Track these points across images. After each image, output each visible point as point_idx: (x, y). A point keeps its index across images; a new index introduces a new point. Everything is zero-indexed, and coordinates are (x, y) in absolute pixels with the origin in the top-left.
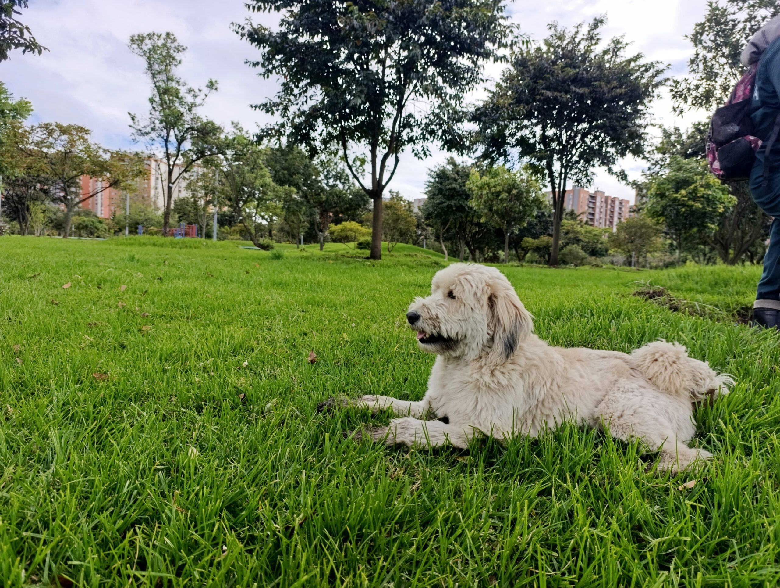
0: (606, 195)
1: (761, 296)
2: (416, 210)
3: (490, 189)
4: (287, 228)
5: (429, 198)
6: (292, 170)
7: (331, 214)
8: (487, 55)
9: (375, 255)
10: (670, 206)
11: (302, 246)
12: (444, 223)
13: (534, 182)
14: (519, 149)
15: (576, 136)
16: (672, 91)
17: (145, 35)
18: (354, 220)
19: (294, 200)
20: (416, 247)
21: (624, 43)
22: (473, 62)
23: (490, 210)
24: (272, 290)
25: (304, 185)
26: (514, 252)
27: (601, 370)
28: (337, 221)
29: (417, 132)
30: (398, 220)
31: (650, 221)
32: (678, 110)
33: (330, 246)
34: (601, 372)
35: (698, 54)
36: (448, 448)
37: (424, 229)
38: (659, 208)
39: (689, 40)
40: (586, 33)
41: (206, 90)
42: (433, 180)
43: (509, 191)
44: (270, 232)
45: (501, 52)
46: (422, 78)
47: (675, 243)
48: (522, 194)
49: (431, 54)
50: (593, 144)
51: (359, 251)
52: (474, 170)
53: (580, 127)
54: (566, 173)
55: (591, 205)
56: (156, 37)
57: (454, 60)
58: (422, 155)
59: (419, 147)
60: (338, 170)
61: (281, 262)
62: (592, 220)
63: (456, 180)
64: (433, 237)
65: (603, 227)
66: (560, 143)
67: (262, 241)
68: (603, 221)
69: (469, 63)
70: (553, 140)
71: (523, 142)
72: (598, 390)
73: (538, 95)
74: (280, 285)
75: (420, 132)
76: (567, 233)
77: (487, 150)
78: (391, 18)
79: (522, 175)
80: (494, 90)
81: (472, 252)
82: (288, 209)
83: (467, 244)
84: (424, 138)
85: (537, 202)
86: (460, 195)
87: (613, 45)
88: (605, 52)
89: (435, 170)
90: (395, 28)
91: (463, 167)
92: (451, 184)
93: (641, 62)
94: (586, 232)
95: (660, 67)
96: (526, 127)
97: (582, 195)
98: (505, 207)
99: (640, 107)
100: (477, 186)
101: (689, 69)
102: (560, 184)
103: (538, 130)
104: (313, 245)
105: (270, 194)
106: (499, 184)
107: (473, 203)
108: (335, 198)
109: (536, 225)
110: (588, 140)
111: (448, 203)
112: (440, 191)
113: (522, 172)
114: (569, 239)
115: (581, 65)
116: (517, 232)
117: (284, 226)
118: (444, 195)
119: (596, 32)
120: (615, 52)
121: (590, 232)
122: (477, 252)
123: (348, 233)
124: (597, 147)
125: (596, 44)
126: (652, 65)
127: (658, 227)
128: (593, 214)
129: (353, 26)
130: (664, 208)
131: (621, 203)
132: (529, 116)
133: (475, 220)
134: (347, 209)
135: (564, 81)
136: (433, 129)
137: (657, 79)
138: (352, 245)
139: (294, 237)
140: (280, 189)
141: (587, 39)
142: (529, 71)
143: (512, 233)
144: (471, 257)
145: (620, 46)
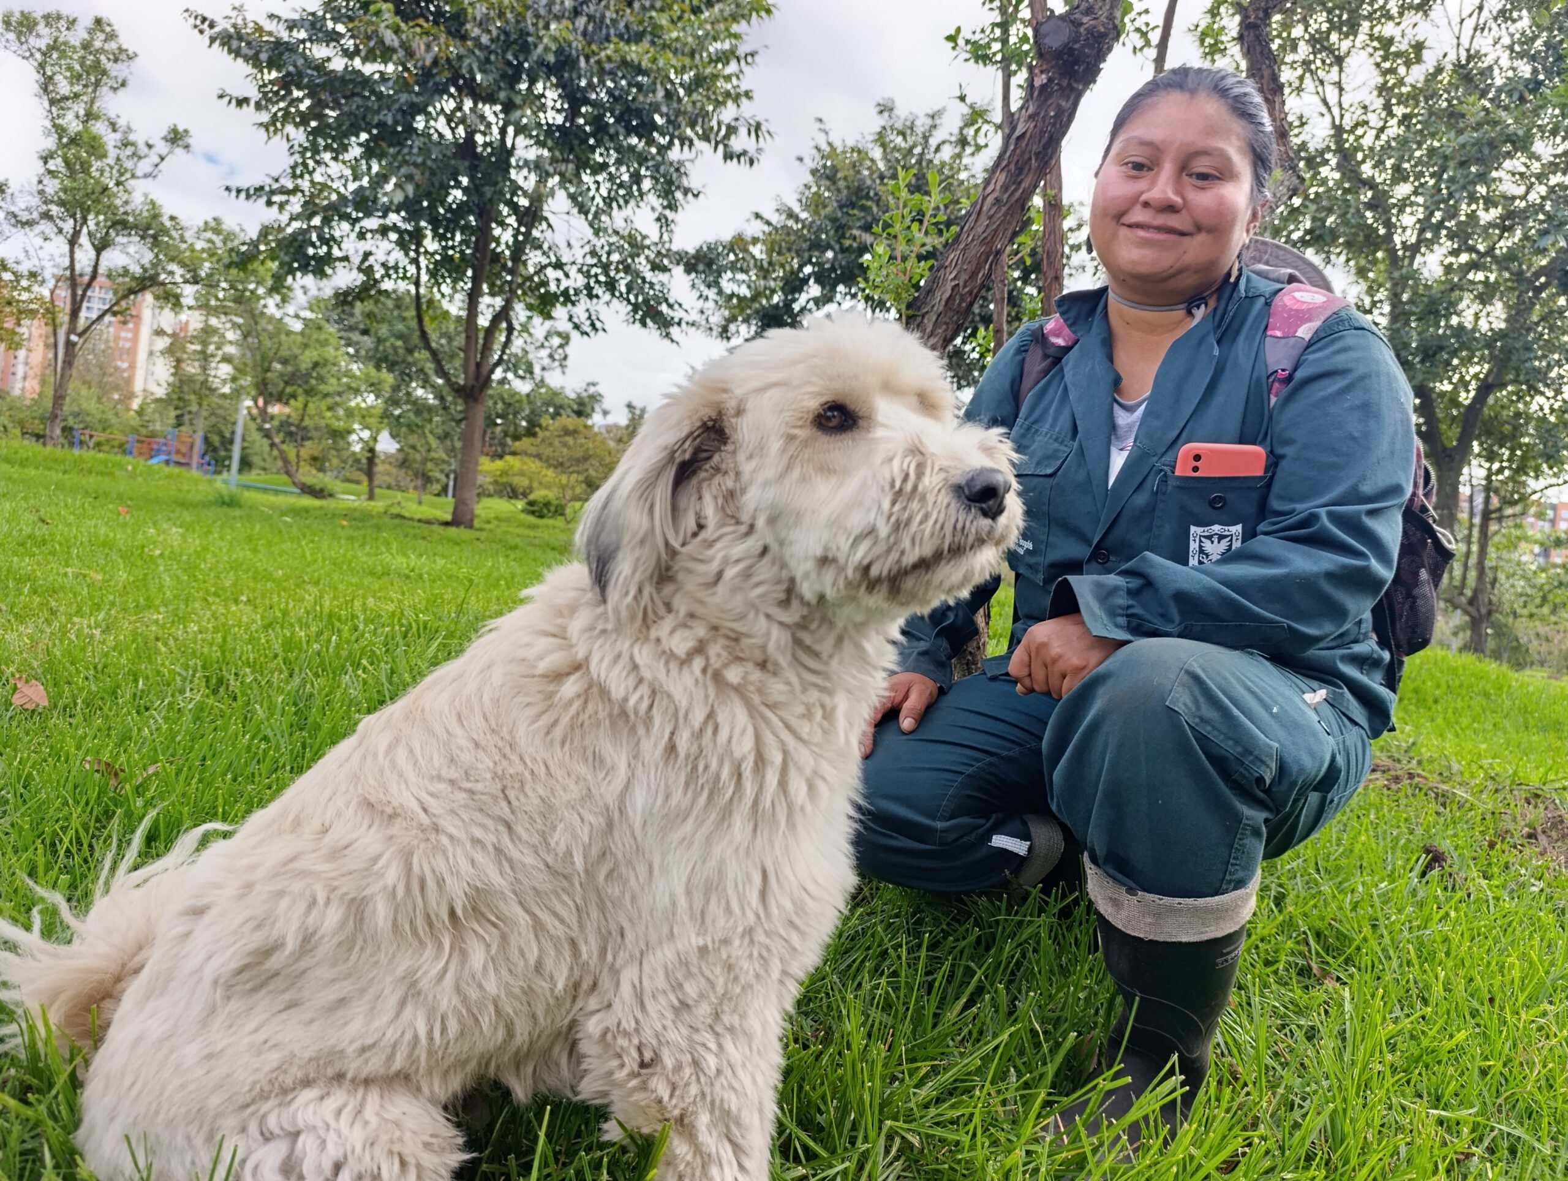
9: (459, 520)
17: (38, 15)
28: (493, 454)
29: (575, 280)
40: (956, 131)
41: (162, 147)
56: (63, 24)
58: (587, 328)
59: (580, 311)
75: (581, 281)
80: (776, 219)
84: (591, 294)
108: (500, 406)
123: (516, 480)
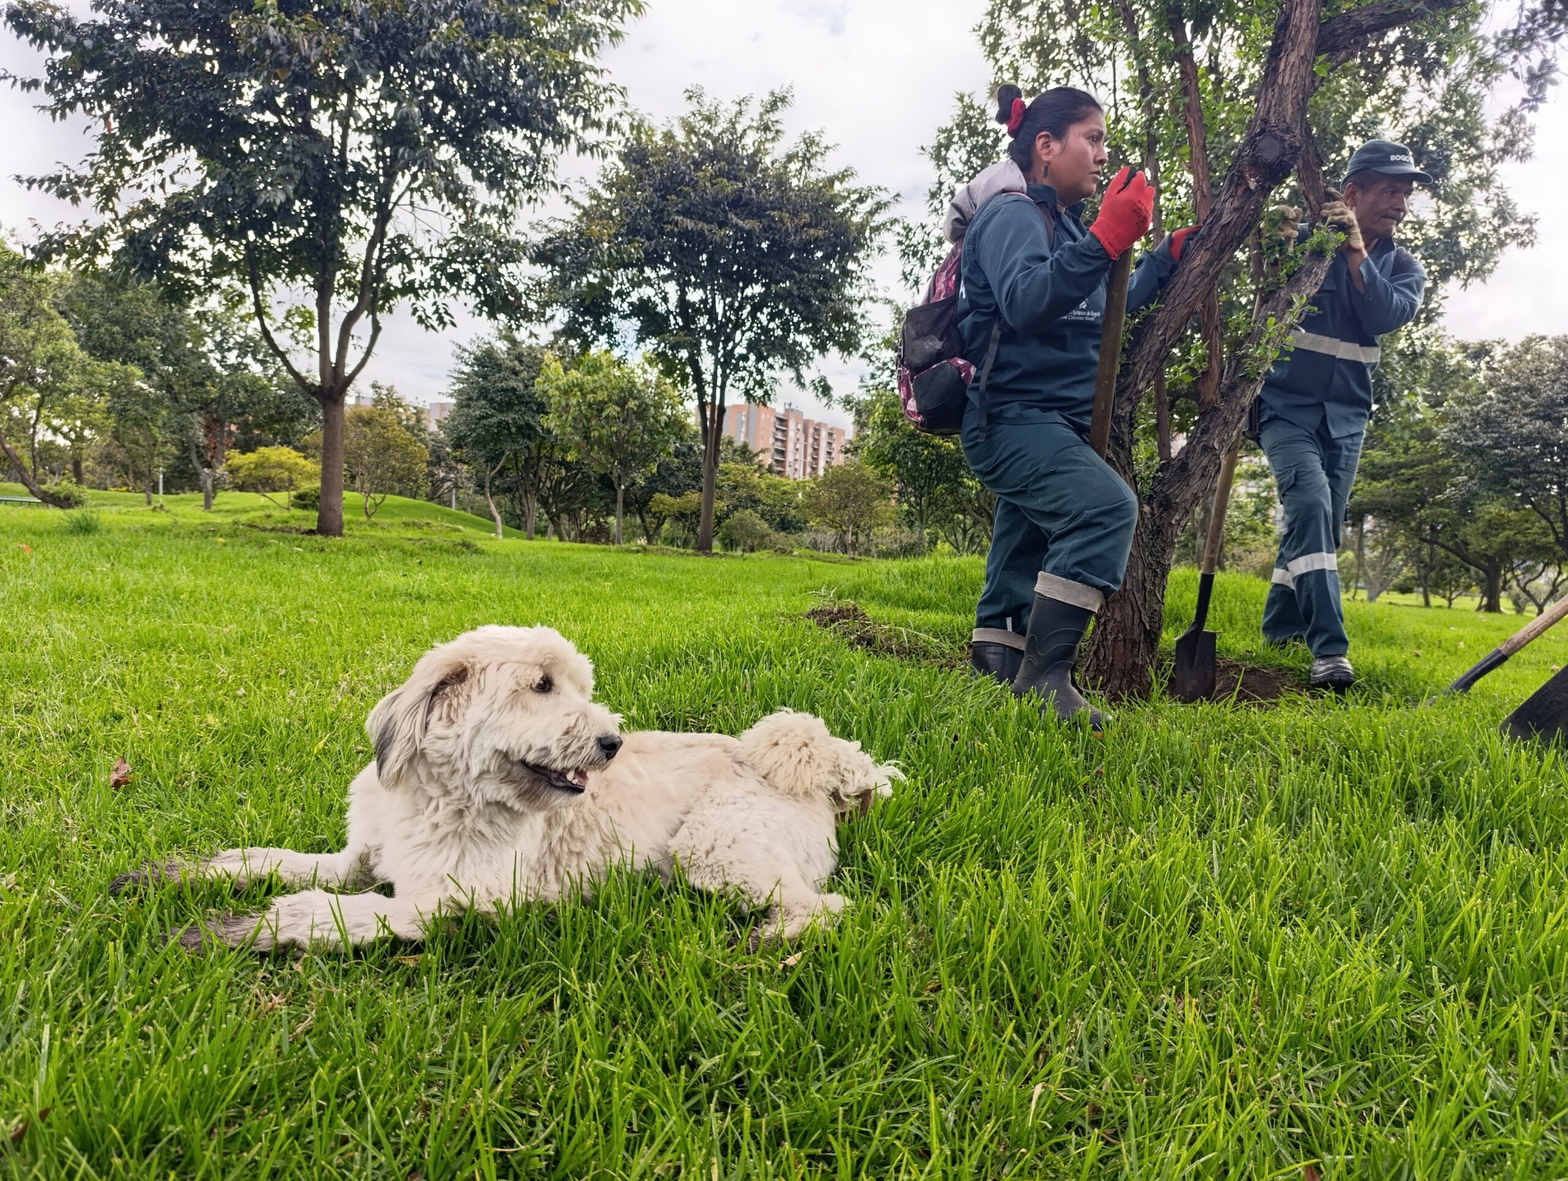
0: (805, 417)
1: (983, 623)
2: (433, 427)
3: (584, 395)
4: (120, 455)
5: (460, 405)
6: (134, 325)
7: (233, 428)
8: (560, 137)
9: (328, 527)
10: (904, 445)
11: (160, 498)
12: (492, 459)
13: (669, 388)
14: (635, 323)
15: (741, 307)
16: (900, 243)
18: (287, 444)
19: (139, 392)
20: (432, 505)
21: (823, 145)
22: (534, 147)
23: (587, 438)
24: (54, 612)
25: (163, 360)
26: (637, 520)
28: (246, 447)
29: (421, 273)
30: (387, 448)
31: (870, 472)
32: (912, 278)
33: (229, 499)
34: (681, 771)
35: (941, 184)
36: (383, 941)
37: (451, 469)
38: (886, 448)
39: (927, 157)
40: (756, 117)
42: (467, 369)
43: (622, 403)
44: (77, 465)
45: (591, 136)
46: (428, 164)
47: (914, 511)
48: (647, 409)
49: (447, 118)
50: (772, 325)
51: (298, 512)
52: (549, 356)
53: (748, 292)
54: (725, 377)
55: (779, 436)
57: (496, 136)
58: (434, 321)
59: (427, 304)
60: (250, 332)
61: (91, 539)
62: (781, 463)
63: (516, 373)
64: (471, 485)
65: (800, 477)
66: (713, 318)
67: (50, 486)
68: (799, 466)
69: (525, 148)
70: (698, 312)
71: (643, 309)
73: (668, 223)
74: (76, 599)
75: (428, 273)
76: (735, 488)
77: (573, 320)
78: (357, 32)
79: (646, 372)
80: (586, 202)
81: (554, 519)
82: (122, 413)
83: (544, 502)
84: (438, 287)
85: (676, 426)
86: (525, 403)
87: (803, 146)
88: (790, 158)
89: (473, 348)
90: (366, 54)
91: (530, 348)
92: (505, 379)
93: (851, 184)
94: (769, 487)
95: (884, 197)
96: (648, 281)
97: (762, 417)
98: (614, 433)
99: (851, 266)
100: (558, 388)
101: (926, 209)
102: (713, 396)
103: (672, 288)
104: (188, 495)
105: (75, 379)
106: (601, 388)
107: (550, 422)
108: (242, 394)
109: (679, 469)
110: (763, 318)
111: (500, 417)
112: (483, 393)
113: (647, 368)
114: (739, 499)
115: (747, 175)
116: (642, 483)
117: (113, 450)
118: (492, 401)
119: (773, 116)
120: (806, 160)
121: (775, 487)
122: (564, 518)
123: (273, 473)
124: (779, 332)
125: (773, 139)
126: (870, 193)
127: (884, 481)
128: (783, 453)
129: (267, 39)
130: (895, 448)
131: (830, 434)
132: (653, 260)
133: (558, 455)
134: (272, 420)
135: (717, 204)
136: (457, 271)
137: (878, 219)
138: (283, 497)
139: (138, 475)
140: (101, 368)
141: (758, 129)
142: (652, 175)
143: (633, 484)
144: (551, 528)
145: (815, 149)
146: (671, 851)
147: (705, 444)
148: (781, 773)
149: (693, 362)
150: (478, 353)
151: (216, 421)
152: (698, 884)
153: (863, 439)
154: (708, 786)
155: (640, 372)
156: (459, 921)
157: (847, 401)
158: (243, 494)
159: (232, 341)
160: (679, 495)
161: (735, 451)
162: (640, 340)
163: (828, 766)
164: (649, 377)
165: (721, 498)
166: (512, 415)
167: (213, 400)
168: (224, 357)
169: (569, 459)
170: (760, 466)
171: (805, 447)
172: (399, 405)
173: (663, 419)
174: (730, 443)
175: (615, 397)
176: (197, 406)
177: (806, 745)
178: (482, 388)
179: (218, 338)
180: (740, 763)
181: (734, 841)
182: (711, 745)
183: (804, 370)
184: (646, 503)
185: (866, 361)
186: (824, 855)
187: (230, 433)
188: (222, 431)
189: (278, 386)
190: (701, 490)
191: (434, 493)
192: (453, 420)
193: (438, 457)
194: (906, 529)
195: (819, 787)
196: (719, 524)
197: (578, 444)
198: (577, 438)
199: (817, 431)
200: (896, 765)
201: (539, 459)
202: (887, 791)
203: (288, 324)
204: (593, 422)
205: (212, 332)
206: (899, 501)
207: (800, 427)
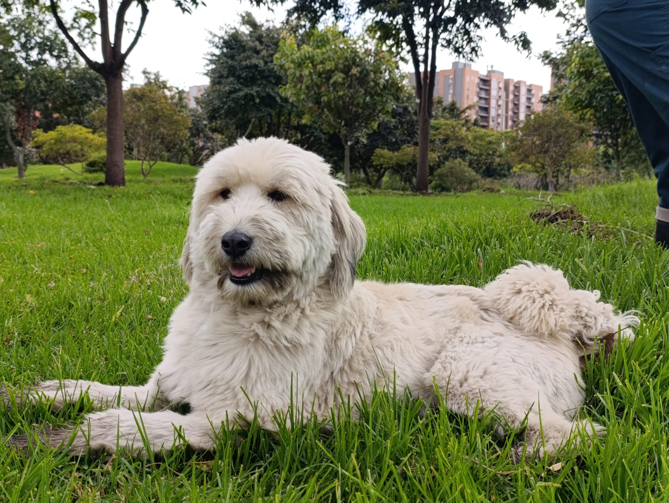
0: (506, 77)
2: (192, 105)
3: (314, 66)
5: (214, 83)
7: (37, 114)
9: (113, 179)
10: (600, 91)
18: (80, 123)
23: (318, 102)
26: (362, 175)
27: (435, 313)
31: (571, 116)
33: (37, 171)
34: (436, 316)
37: (208, 139)
38: (583, 95)
42: (218, 52)
43: (346, 71)
47: (611, 151)
48: (367, 75)
54: (436, 39)
55: (483, 95)
60: (47, 33)
62: (486, 119)
63: (257, 52)
65: (502, 129)
68: (501, 120)
72: (429, 342)
76: (445, 141)
79: (366, 42)
85: (393, 88)
86: (266, 78)
89: (221, 33)
91: (268, 29)
92: (249, 58)
94: (475, 138)
97: (467, 79)
98: (340, 97)
100: (293, 62)
102: (426, 55)
104: (7, 169)
106: (329, 59)
107: (288, 92)
109: (396, 128)
111: (246, 90)
112: (232, 71)
113: (367, 38)
114: (449, 151)
116: (364, 140)
118: (238, 77)
121: (481, 138)
123: (69, 146)
127: (583, 125)
128: (486, 110)
130: (592, 95)
131: (529, 91)
133: (294, 121)
134: (66, 104)
138: (77, 167)
143: (357, 142)
146: (428, 383)
147: (420, 98)
148: (526, 315)
149: (408, 27)
150: (226, 37)
151: (23, 107)
152: (455, 408)
153: (560, 90)
154: (458, 328)
155: (361, 43)
156: (243, 434)
157: (546, 56)
158: (47, 166)
159: (33, 41)
160: (398, 149)
161: (444, 109)
162: (362, 11)
163: (570, 311)
164: (369, 46)
165: (433, 150)
166: (256, 89)
167: (21, 91)
168: (28, 55)
169: (303, 122)
170: (467, 121)
171: (507, 103)
172: (165, 87)
173: (382, 81)
174: (440, 102)
175: (341, 66)
176: (9, 96)
177: (547, 292)
178: (231, 66)
179: (23, 40)
180: (486, 310)
181: (485, 373)
182: (459, 294)
183: (506, 27)
184: (369, 158)
185: (562, 19)
186: (571, 388)
187: (35, 118)
188: (29, 116)
189: (70, 77)
190: (416, 144)
191: (196, 160)
192: (208, 96)
193: (197, 129)
194: (603, 170)
195: (563, 329)
196: (431, 173)
197: (310, 108)
198: (311, 105)
199: (517, 88)
200: (636, 314)
201: (279, 125)
202: (629, 334)
203: (76, 25)
204: (323, 89)
205: (19, 35)
206: (596, 143)
207: (502, 85)
